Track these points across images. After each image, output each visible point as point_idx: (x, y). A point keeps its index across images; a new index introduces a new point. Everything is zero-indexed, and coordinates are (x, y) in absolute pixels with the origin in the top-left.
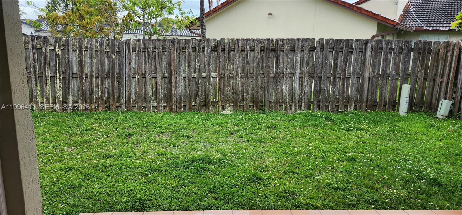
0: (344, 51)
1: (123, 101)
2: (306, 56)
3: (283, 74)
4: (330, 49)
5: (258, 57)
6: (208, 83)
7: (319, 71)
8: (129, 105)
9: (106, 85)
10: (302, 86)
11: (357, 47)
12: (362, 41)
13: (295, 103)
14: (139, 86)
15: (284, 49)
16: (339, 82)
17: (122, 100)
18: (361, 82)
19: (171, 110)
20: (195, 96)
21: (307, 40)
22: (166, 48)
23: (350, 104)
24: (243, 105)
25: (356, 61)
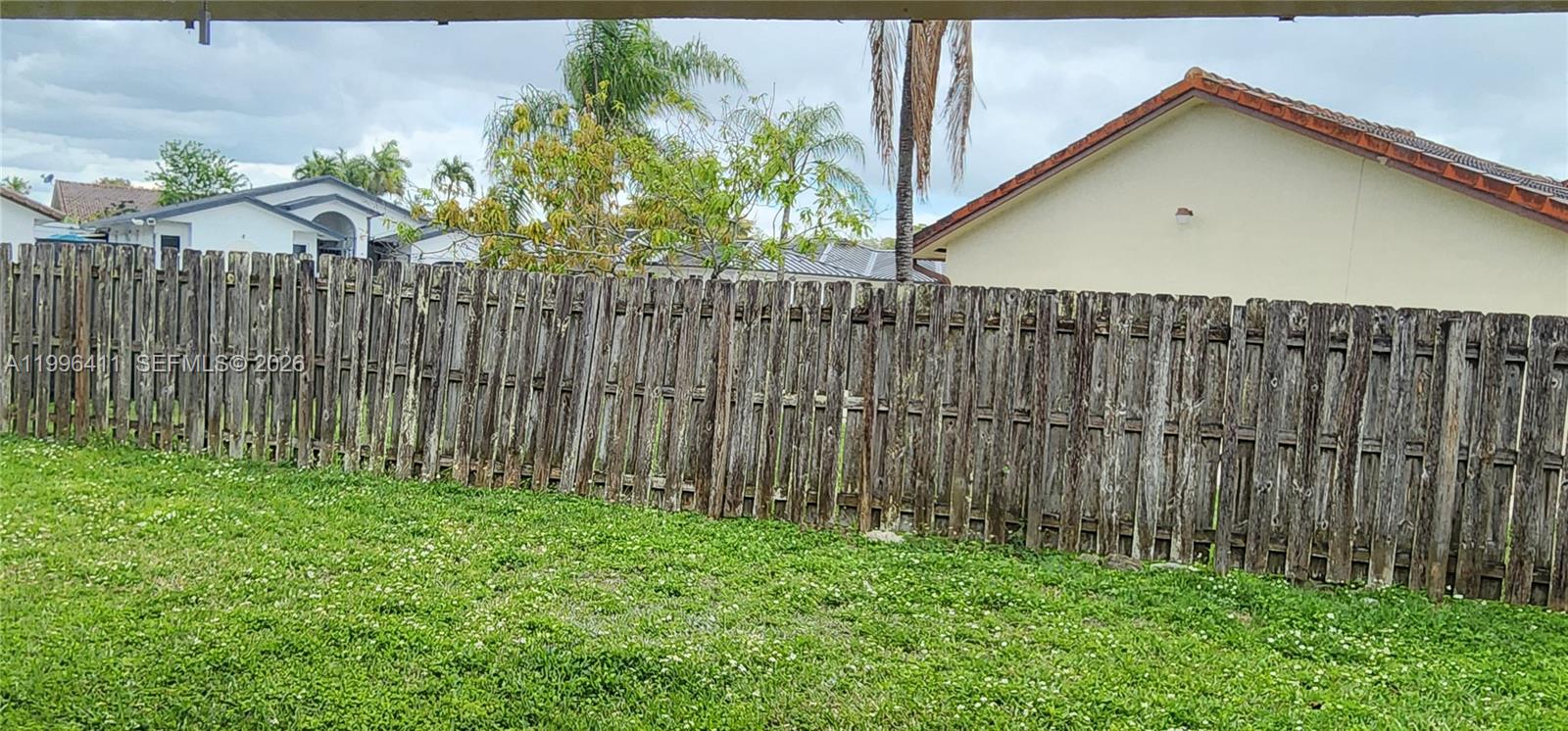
0: (1349, 349)
1: (571, 462)
2: (1191, 358)
3: (1103, 417)
4: (1289, 337)
5: (1010, 350)
6: (830, 428)
7: (1242, 418)
8: (586, 477)
9: (532, 409)
10: (1175, 470)
11: (1405, 339)
12: (1429, 317)
13: (1144, 529)
14: (620, 421)
15: (1108, 328)
16: (1326, 469)
17: (566, 461)
18: (1425, 475)
19: (705, 506)
20: (787, 469)
21: (1196, 302)
22: (711, 307)
23: (1375, 561)
24: (947, 518)
25: (1400, 389)
